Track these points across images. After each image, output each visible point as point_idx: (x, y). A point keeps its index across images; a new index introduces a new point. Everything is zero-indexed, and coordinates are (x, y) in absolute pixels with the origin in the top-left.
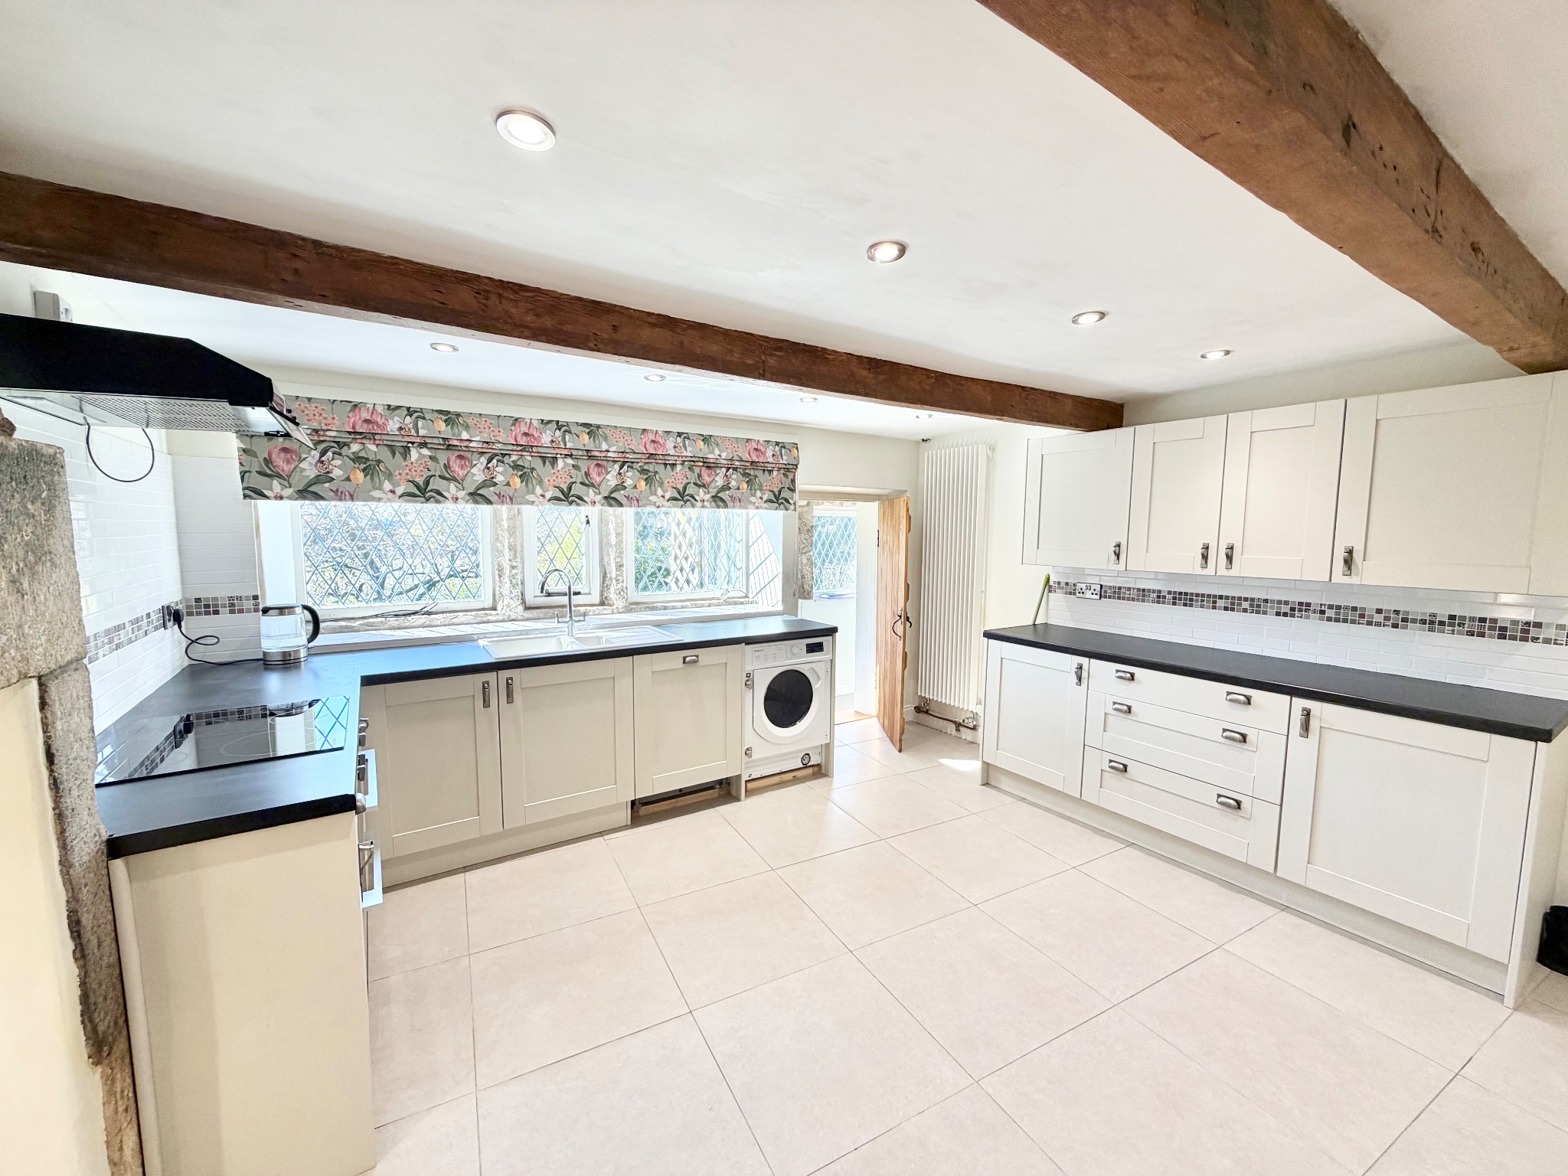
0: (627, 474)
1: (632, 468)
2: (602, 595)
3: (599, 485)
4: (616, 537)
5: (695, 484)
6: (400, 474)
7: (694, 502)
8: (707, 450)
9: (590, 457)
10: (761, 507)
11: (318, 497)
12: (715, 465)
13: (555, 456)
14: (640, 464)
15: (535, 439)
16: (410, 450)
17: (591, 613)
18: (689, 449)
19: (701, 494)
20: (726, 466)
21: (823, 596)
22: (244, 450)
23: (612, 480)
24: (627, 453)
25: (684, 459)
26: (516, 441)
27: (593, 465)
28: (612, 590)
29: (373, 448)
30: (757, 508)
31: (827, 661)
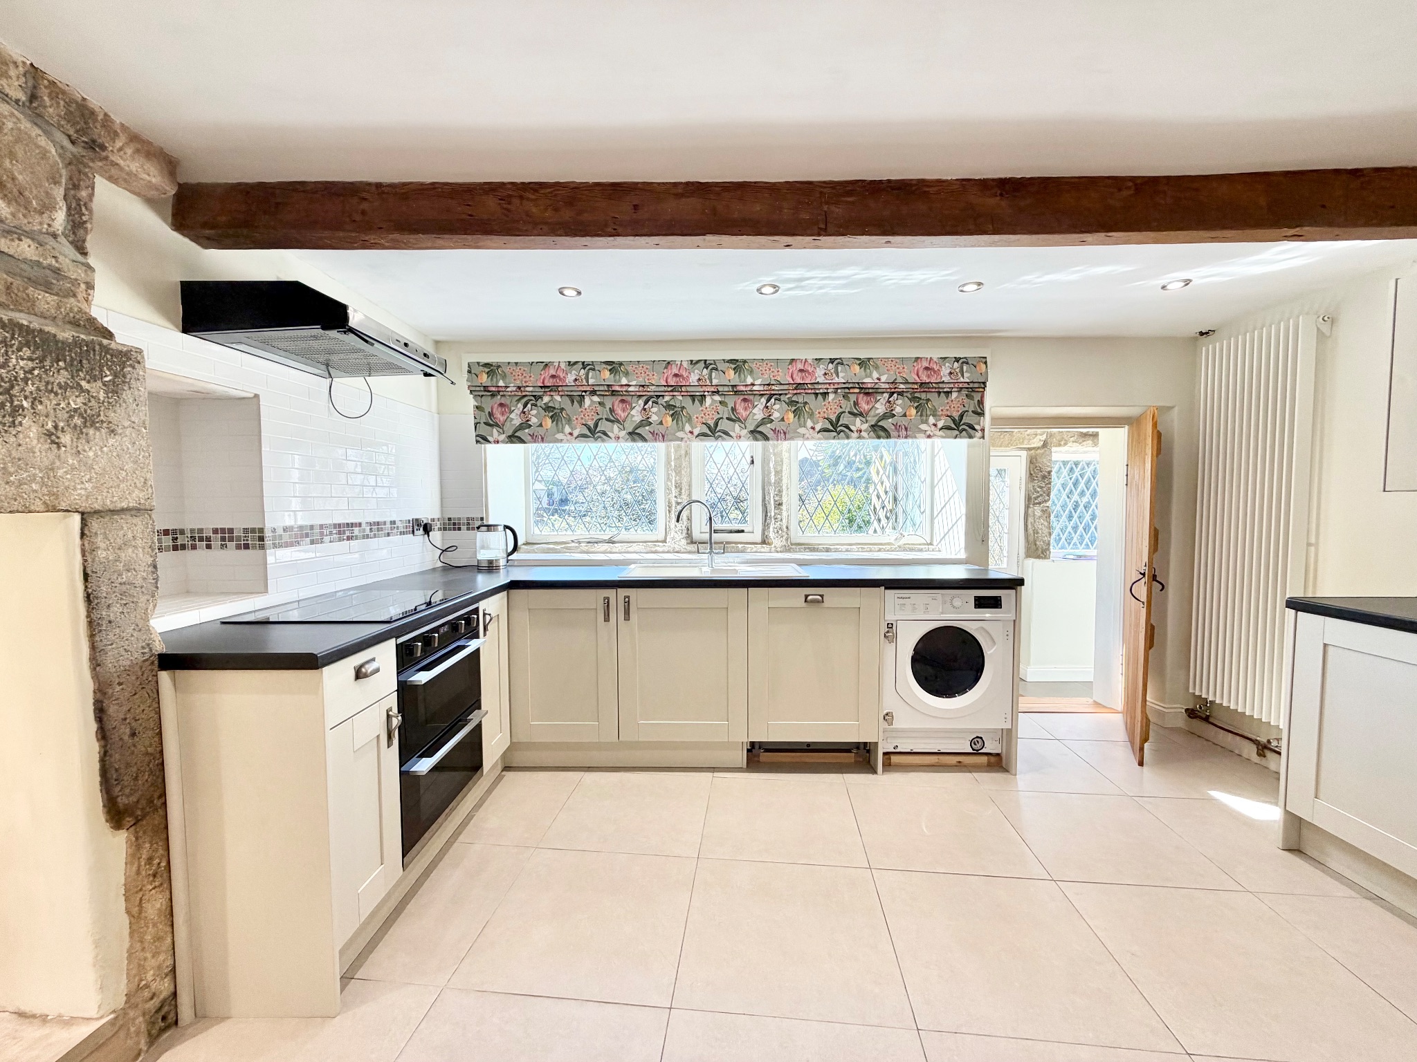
0: (774, 407)
1: (779, 400)
2: (763, 533)
3: (745, 420)
4: (775, 475)
5: (849, 413)
6: (577, 419)
7: (849, 433)
8: (863, 374)
9: (737, 393)
10: (935, 435)
11: (522, 441)
12: (873, 391)
13: (702, 394)
14: (788, 396)
15: (684, 379)
16: (584, 398)
17: (749, 551)
18: (841, 375)
19: (858, 423)
20: (889, 390)
21: (1067, 557)
22: (477, 407)
23: (758, 413)
24: (773, 385)
25: (836, 386)
26: (667, 382)
27: (740, 400)
28: (771, 529)
29: (558, 398)
30: (929, 437)
31: (1010, 620)
